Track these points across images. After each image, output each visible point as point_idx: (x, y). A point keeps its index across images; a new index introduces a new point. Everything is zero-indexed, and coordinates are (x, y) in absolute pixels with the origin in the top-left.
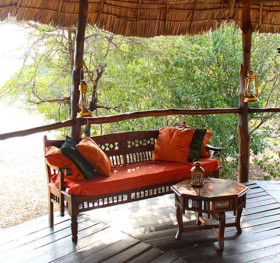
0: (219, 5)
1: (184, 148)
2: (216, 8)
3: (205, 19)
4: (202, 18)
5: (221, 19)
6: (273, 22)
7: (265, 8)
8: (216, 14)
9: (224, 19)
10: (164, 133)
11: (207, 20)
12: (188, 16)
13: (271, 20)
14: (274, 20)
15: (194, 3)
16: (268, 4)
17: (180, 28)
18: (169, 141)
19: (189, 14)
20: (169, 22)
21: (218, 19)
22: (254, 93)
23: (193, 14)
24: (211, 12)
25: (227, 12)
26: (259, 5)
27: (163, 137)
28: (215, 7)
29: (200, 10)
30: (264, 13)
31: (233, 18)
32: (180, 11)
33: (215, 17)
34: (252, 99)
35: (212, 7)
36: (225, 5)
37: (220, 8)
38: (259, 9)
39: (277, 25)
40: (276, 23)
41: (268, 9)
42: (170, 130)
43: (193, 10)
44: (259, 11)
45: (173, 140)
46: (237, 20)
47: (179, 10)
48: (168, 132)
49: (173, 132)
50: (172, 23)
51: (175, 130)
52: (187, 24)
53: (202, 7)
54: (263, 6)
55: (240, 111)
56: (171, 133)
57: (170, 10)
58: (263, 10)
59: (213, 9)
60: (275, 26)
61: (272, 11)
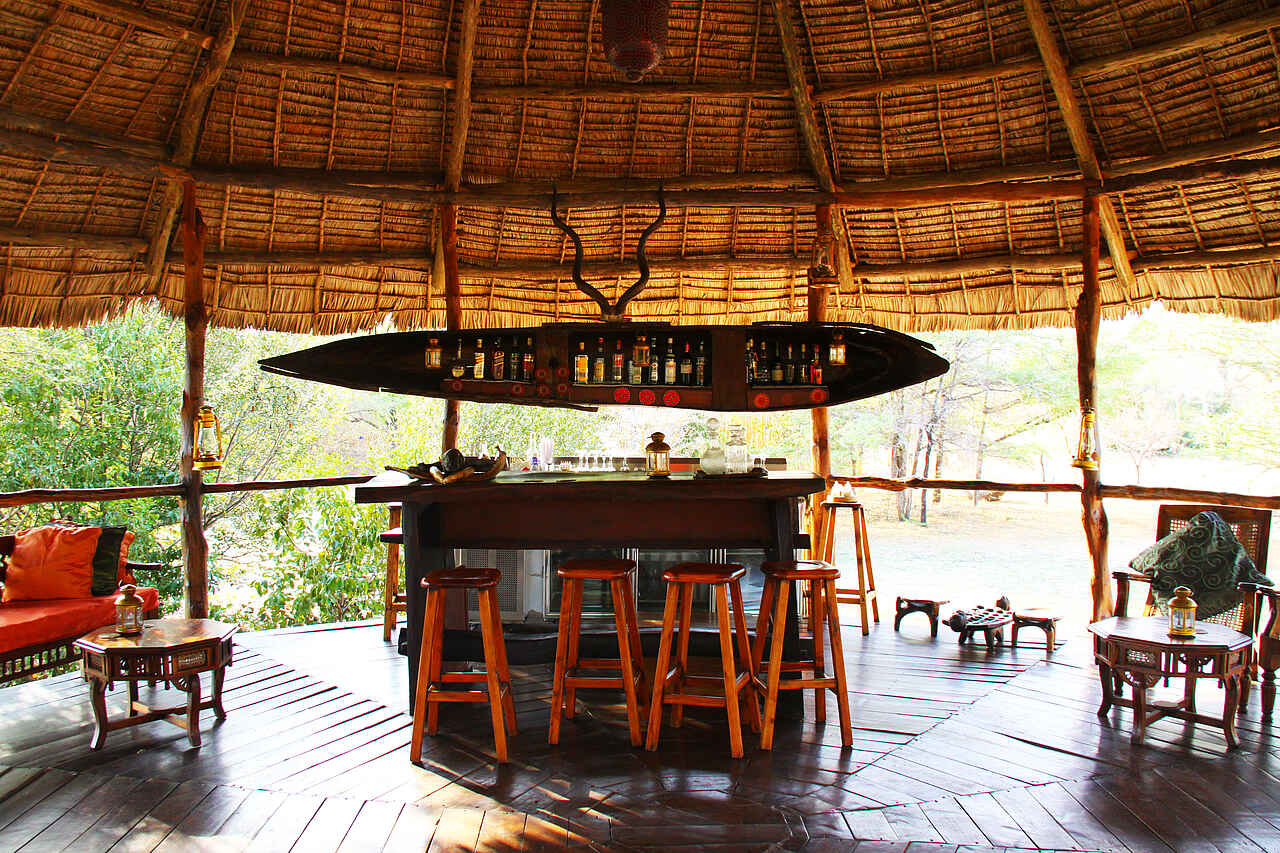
0: (126, 265)
1: (81, 567)
2: (120, 271)
3: (96, 294)
4: (89, 291)
5: (130, 294)
6: (242, 305)
7: (228, 276)
8: (119, 283)
9: (135, 294)
10: (28, 541)
11: (99, 296)
12: (56, 286)
13: (238, 301)
14: (244, 301)
15: (72, 257)
16: (234, 268)
17: (37, 309)
18: (45, 557)
19: (59, 281)
20: (12, 296)
21: (124, 294)
22: (214, 452)
23: (67, 281)
24: (108, 278)
25: (144, 280)
26: (216, 268)
27: (28, 549)
28: (118, 268)
29: (83, 272)
30: (224, 286)
31: (155, 293)
32: (40, 272)
33: (116, 290)
34: (209, 464)
35: (111, 267)
36: (141, 265)
37: (128, 270)
38: (215, 278)
39: (252, 311)
40: (248, 308)
41: (234, 277)
42: (44, 533)
43: (69, 272)
44: (214, 283)
45: (54, 553)
46: (164, 299)
47: (37, 271)
48: (40, 537)
49: (53, 537)
50: (19, 298)
51: (56, 531)
52: (52, 302)
53: (90, 266)
54: (224, 271)
55: (183, 490)
56: (47, 538)
57: (14, 268)
58: (222, 279)
59: (114, 271)
60: (246, 314)
61: (243, 283)
